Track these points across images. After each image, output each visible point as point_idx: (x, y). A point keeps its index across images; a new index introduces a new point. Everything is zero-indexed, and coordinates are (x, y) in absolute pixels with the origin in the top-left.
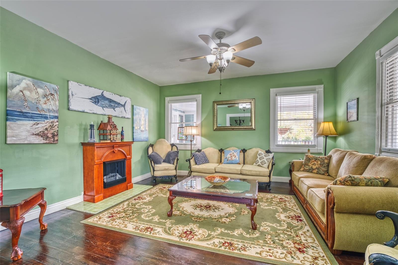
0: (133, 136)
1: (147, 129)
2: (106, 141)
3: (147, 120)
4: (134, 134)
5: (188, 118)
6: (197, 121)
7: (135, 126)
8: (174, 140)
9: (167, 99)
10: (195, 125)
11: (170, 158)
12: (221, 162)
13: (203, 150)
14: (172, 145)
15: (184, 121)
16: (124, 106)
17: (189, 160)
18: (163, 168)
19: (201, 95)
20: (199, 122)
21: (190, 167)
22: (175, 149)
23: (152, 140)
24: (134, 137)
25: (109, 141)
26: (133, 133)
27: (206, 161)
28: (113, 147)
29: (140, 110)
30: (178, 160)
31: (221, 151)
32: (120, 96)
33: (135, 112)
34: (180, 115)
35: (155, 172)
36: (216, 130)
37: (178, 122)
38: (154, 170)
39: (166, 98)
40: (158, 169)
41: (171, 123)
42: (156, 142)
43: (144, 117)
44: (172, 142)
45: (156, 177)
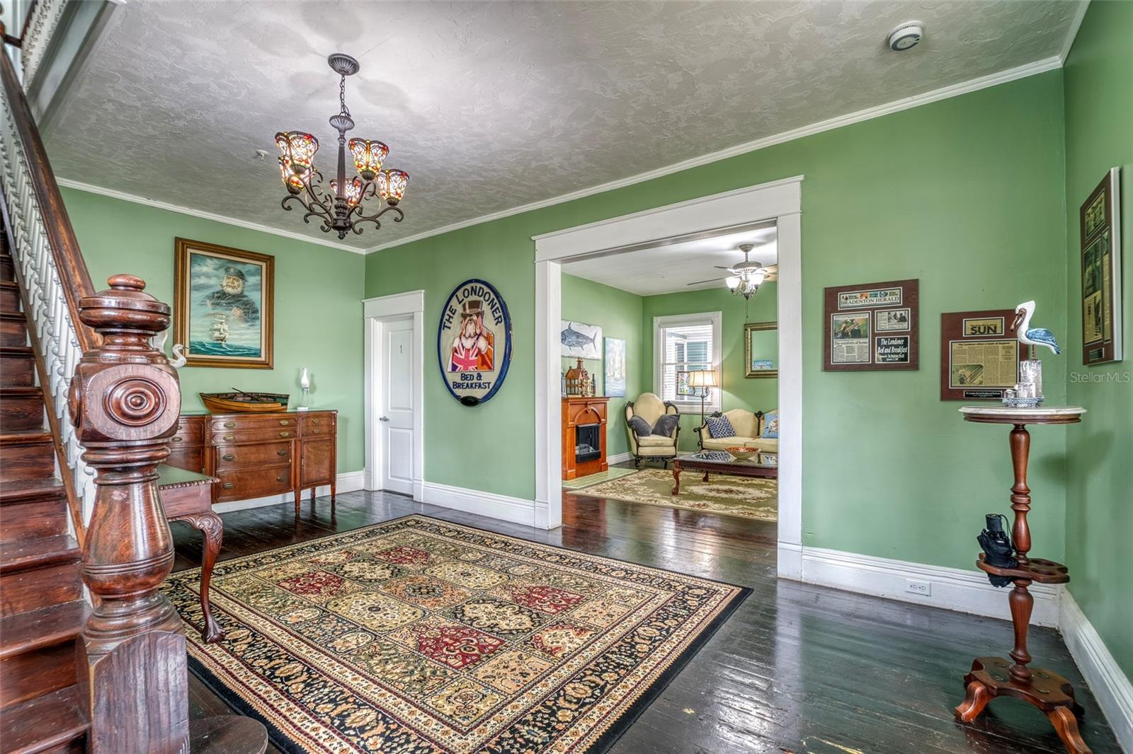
0: (604, 387)
1: (624, 375)
2: (576, 396)
3: (624, 361)
4: (607, 385)
5: (695, 351)
6: (712, 358)
7: (607, 371)
8: (670, 396)
9: (657, 320)
10: (709, 368)
11: (663, 427)
12: (758, 434)
13: (724, 414)
14: (668, 405)
15: (686, 360)
16: (593, 341)
17: (699, 430)
18: (654, 443)
19: (721, 312)
20: (717, 363)
21: (700, 443)
22: (672, 411)
23: (631, 396)
24: (606, 390)
25: (580, 396)
26: (604, 383)
27: (731, 432)
28: (586, 405)
29: (614, 344)
30: (678, 429)
31: (759, 415)
32: (589, 326)
33: (607, 348)
34: (676, 344)
35: (640, 449)
36: (750, 377)
37: (673, 361)
38: (638, 446)
39: (655, 319)
40: (646, 444)
41: (665, 364)
42: (637, 398)
43: (620, 355)
44: (666, 400)
45: (642, 457)
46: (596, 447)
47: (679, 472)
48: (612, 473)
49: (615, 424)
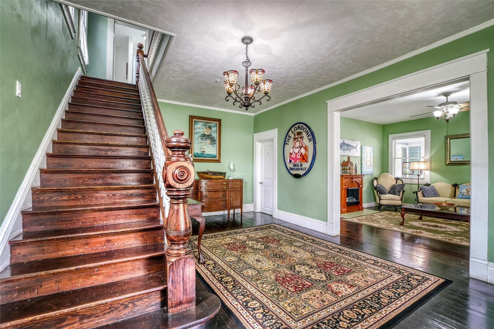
0: (361, 170)
1: (372, 164)
2: (347, 174)
3: (372, 157)
4: (363, 169)
5: (414, 151)
6: (424, 155)
7: (363, 162)
8: (399, 174)
9: (391, 136)
10: (422, 160)
11: (393, 190)
12: (455, 196)
13: (432, 185)
14: (397, 179)
15: (408, 156)
16: (356, 148)
17: (416, 193)
18: (389, 198)
19: (430, 131)
20: (428, 157)
21: (417, 199)
22: (400, 182)
23: (376, 174)
24: (363, 171)
25: (349, 174)
26: (362, 168)
27: (436, 194)
28: (352, 178)
29: (367, 149)
30: (404, 192)
31: (455, 186)
32: (354, 141)
33: (363, 151)
34: (402, 148)
35: (381, 201)
36: (449, 164)
37: (401, 157)
38: (380, 199)
39: (389, 136)
40: (384, 198)
41: (395, 158)
42: (379, 176)
43: (370, 154)
44: (396, 176)
45: (382, 205)
46: (357, 199)
47: (404, 214)
48: (365, 212)
49: (367, 188)
